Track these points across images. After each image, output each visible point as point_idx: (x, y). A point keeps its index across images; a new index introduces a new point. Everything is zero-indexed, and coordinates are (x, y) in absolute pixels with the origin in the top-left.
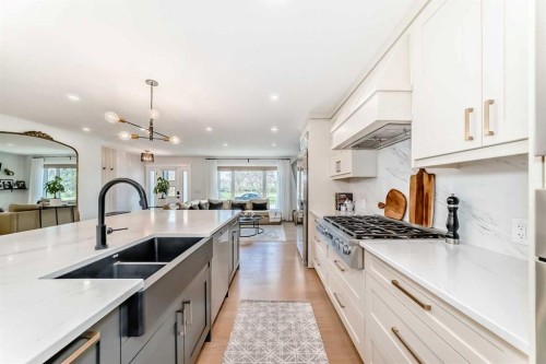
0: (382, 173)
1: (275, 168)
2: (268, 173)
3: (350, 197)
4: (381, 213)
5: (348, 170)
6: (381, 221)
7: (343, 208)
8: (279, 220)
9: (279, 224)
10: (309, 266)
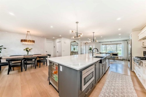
1: (121, 44)
10: (132, 71)
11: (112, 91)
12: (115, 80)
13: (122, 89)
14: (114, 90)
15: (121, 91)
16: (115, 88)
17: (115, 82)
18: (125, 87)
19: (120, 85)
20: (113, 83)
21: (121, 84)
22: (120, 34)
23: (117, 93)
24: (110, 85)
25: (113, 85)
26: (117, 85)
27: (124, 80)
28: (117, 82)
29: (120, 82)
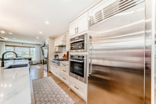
0: (63, 51)
1: (35, 47)
2: (31, 49)
3: (58, 56)
4: (63, 58)
5: (57, 50)
6: (63, 59)
7: (56, 58)
8: (36, 63)
9: (36, 64)
10: (49, 71)
11: (46, 99)
12: (42, 86)
13: (51, 91)
14: (47, 97)
15: (52, 93)
16: (48, 95)
17: (43, 88)
18: (52, 88)
19: (49, 88)
20: (42, 92)
21: (49, 86)
22: (38, 38)
23: (51, 98)
24: (41, 95)
25: (44, 93)
26: (47, 90)
27: (48, 82)
28: (45, 88)
29: (47, 86)
